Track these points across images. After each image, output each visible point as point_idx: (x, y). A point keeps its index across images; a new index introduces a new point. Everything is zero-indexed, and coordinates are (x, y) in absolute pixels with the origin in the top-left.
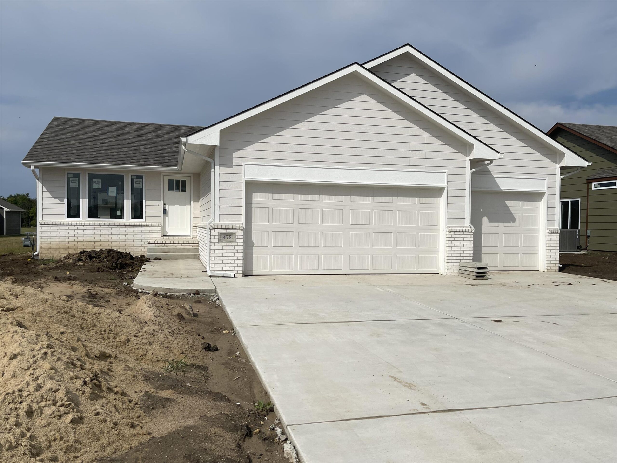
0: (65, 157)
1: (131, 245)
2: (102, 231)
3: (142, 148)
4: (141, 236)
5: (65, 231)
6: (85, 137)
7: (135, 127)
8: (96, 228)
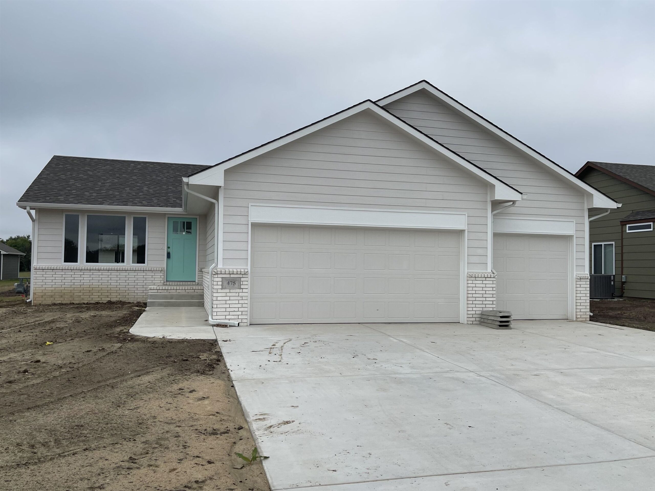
0: (63, 198)
1: (131, 291)
2: (100, 276)
3: (145, 189)
4: (142, 281)
5: (61, 276)
6: (86, 177)
7: (139, 166)
8: (94, 274)
